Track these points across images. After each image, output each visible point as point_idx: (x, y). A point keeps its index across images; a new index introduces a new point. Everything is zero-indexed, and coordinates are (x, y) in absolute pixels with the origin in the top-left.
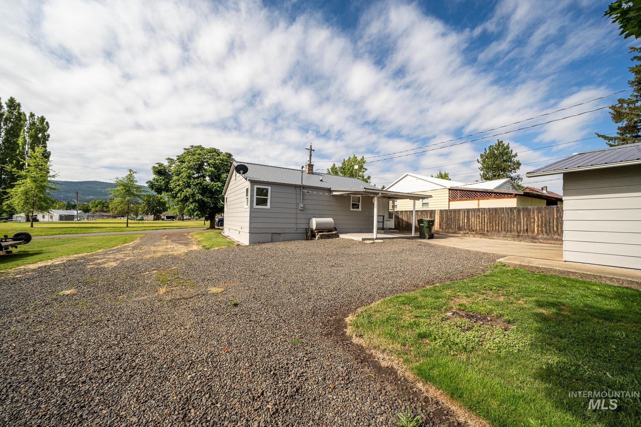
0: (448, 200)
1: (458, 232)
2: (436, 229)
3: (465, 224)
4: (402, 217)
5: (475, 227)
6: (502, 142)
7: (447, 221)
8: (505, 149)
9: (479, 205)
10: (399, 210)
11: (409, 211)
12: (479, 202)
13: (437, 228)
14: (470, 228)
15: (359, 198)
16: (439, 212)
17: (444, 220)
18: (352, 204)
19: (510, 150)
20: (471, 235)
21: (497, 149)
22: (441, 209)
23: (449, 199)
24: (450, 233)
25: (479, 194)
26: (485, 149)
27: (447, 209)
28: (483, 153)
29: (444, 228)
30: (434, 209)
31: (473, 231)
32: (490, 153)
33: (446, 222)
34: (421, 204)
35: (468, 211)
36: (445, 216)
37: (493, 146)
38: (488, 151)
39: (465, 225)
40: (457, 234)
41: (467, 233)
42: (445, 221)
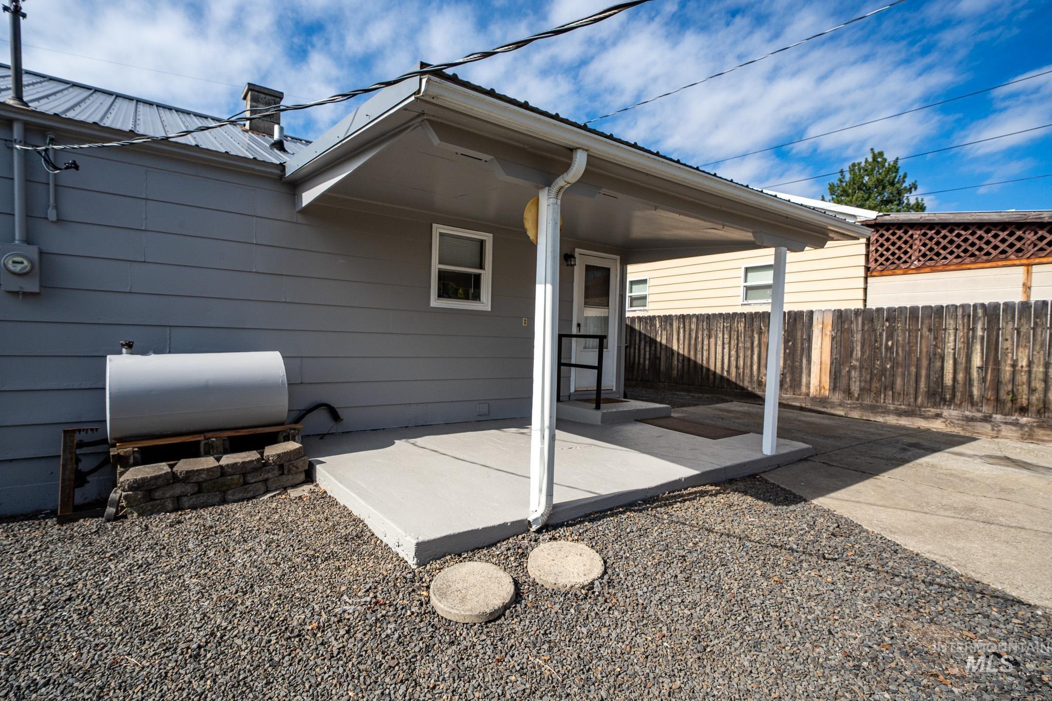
0: (861, 272)
1: (933, 411)
2: (813, 391)
3: (975, 374)
4: (670, 339)
5: (1032, 391)
6: (881, 154)
7: (874, 357)
8: (889, 171)
9: (1027, 288)
10: (657, 313)
11: (698, 317)
12: (1029, 273)
13: (821, 387)
14: (1003, 395)
15: (482, 243)
16: (829, 320)
17: (858, 352)
18: (442, 275)
19: (901, 173)
20: (1006, 430)
21: (870, 173)
22: (843, 306)
23: (867, 269)
24: (887, 412)
25: (1030, 236)
26: (842, 172)
27: (860, 305)
28: (836, 182)
29: (855, 388)
30: (805, 308)
31: (1023, 410)
32: (853, 181)
33: (867, 365)
34: (741, 291)
35: (991, 312)
36: (858, 337)
37: (859, 164)
38: (848, 177)
39: (969, 382)
40: (926, 418)
41: (987, 419)
42: (861, 361)
